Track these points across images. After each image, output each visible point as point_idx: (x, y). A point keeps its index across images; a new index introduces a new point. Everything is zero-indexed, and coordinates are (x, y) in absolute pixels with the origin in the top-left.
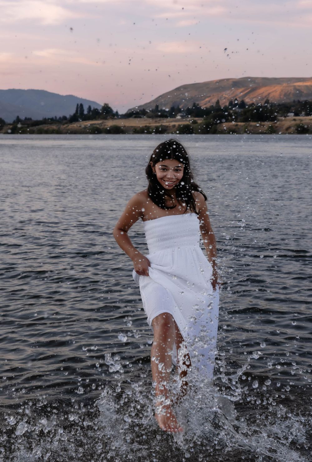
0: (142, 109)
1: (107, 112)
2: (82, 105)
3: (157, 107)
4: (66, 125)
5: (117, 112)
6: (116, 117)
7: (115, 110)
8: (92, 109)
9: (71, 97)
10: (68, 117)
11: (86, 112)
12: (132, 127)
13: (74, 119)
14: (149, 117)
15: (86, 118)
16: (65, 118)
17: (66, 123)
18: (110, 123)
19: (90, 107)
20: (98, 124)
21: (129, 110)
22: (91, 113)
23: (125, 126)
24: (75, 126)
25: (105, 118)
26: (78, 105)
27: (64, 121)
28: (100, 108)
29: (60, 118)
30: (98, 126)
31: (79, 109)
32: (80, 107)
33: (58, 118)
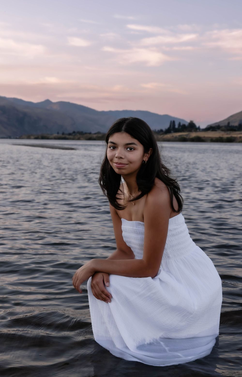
0: (217, 125)
1: (192, 127)
2: (174, 122)
3: (229, 123)
4: (162, 136)
5: (199, 127)
6: (198, 130)
7: (197, 125)
8: (181, 124)
9: (166, 116)
10: (164, 130)
11: (177, 126)
12: (210, 137)
13: (168, 131)
14: (223, 130)
15: (176, 131)
16: (162, 131)
17: (163, 134)
18: (193, 135)
19: (180, 124)
20: (186, 135)
21: (208, 126)
22: (180, 128)
23: (204, 137)
24: (169, 136)
25: (191, 131)
26: (171, 122)
27: (161, 133)
28: (187, 124)
29: (158, 131)
30: (185, 137)
31: (172, 125)
32: (173, 123)
33: (157, 130)
